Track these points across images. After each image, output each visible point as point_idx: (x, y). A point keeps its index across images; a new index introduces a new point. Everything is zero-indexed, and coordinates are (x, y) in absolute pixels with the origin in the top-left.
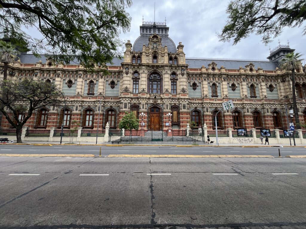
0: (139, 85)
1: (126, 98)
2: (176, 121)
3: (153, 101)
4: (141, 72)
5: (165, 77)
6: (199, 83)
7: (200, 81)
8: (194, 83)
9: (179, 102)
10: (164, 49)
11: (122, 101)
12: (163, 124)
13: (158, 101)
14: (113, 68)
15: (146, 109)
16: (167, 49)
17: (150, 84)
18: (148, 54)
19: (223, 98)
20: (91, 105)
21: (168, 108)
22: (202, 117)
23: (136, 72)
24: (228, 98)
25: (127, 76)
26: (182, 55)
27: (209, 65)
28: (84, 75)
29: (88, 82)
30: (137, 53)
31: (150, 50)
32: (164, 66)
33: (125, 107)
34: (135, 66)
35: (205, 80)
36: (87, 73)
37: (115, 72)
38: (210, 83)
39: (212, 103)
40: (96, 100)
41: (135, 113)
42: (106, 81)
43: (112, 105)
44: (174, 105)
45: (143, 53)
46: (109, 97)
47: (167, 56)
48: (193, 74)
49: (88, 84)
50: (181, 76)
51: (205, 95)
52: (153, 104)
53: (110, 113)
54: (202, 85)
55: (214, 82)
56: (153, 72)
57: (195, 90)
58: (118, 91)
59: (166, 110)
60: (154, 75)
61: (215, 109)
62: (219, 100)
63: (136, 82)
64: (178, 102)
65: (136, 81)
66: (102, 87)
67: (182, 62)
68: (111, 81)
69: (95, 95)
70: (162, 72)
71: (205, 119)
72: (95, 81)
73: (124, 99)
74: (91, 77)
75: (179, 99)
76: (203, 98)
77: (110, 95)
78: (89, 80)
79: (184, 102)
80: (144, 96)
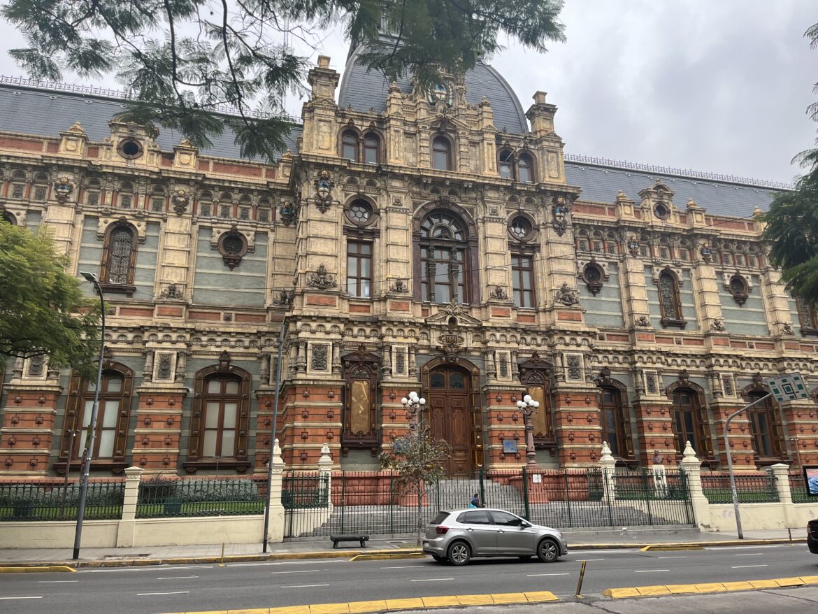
0: (377, 262)
1: (325, 318)
2: (544, 433)
3: (440, 338)
4: (383, 202)
5: (489, 233)
6: (610, 263)
7: (614, 258)
8: (593, 262)
9: (552, 346)
10: (476, 113)
11: (302, 335)
12: (487, 447)
13: (462, 340)
14: (237, 172)
15: (413, 373)
16: (490, 116)
17: (423, 260)
18: (412, 129)
19: (707, 335)
20: (119, 345)
21: (510, 373)
22: (632, 412)
23: (361, 202)
24: (725, 335)
25: (325, 216)
26: (552, 144)
27: (645, 194)
28: (81, 190)
29: (103, 226)
30: (362, 118)
31: (423, 114)
32: (484, 185)
33: (319, 364)
34: (359, 173)
35: (634, 254)
36: (97, 183)
37: (246, 192)
38: (650, 268)
39: (668, 354)
40: (149, 324)
41: (361, 392)
42: (201, 227)
43: (228, 350)
44: (529, 361)
45: (392, 122)
46: (212, 311)
47: (494, 143)
48: (588, 226)
49: (100, 238)
50: (552, 234)
51: (637, 318)
52: (444, 352)
53: (214, 388)
54: (622, 276)
55: (668, 263)
56: (433, 207)
57: (594, 294)
58: (261, 281)
59: (500, 381)
60: (435, 221)
61: (680, 378)
62: (689, 341)
63: (359, 249)
64: (545, 348)
65: (359, 243)
66: (181, 260)
67: (554, 174)
68: (223, 231)
69: (137, 297)
70: (471, 210)
71: (645, 424)
72: (143, 224)
73: (314, 325)
74: (119, 203)
75: (549, 332)
76: (632, 331)
77: (218, 301)
78: (111, 221)
79: (574, 348)
80: (407, 316)
